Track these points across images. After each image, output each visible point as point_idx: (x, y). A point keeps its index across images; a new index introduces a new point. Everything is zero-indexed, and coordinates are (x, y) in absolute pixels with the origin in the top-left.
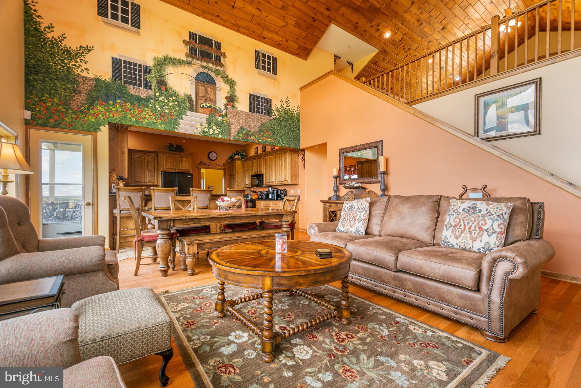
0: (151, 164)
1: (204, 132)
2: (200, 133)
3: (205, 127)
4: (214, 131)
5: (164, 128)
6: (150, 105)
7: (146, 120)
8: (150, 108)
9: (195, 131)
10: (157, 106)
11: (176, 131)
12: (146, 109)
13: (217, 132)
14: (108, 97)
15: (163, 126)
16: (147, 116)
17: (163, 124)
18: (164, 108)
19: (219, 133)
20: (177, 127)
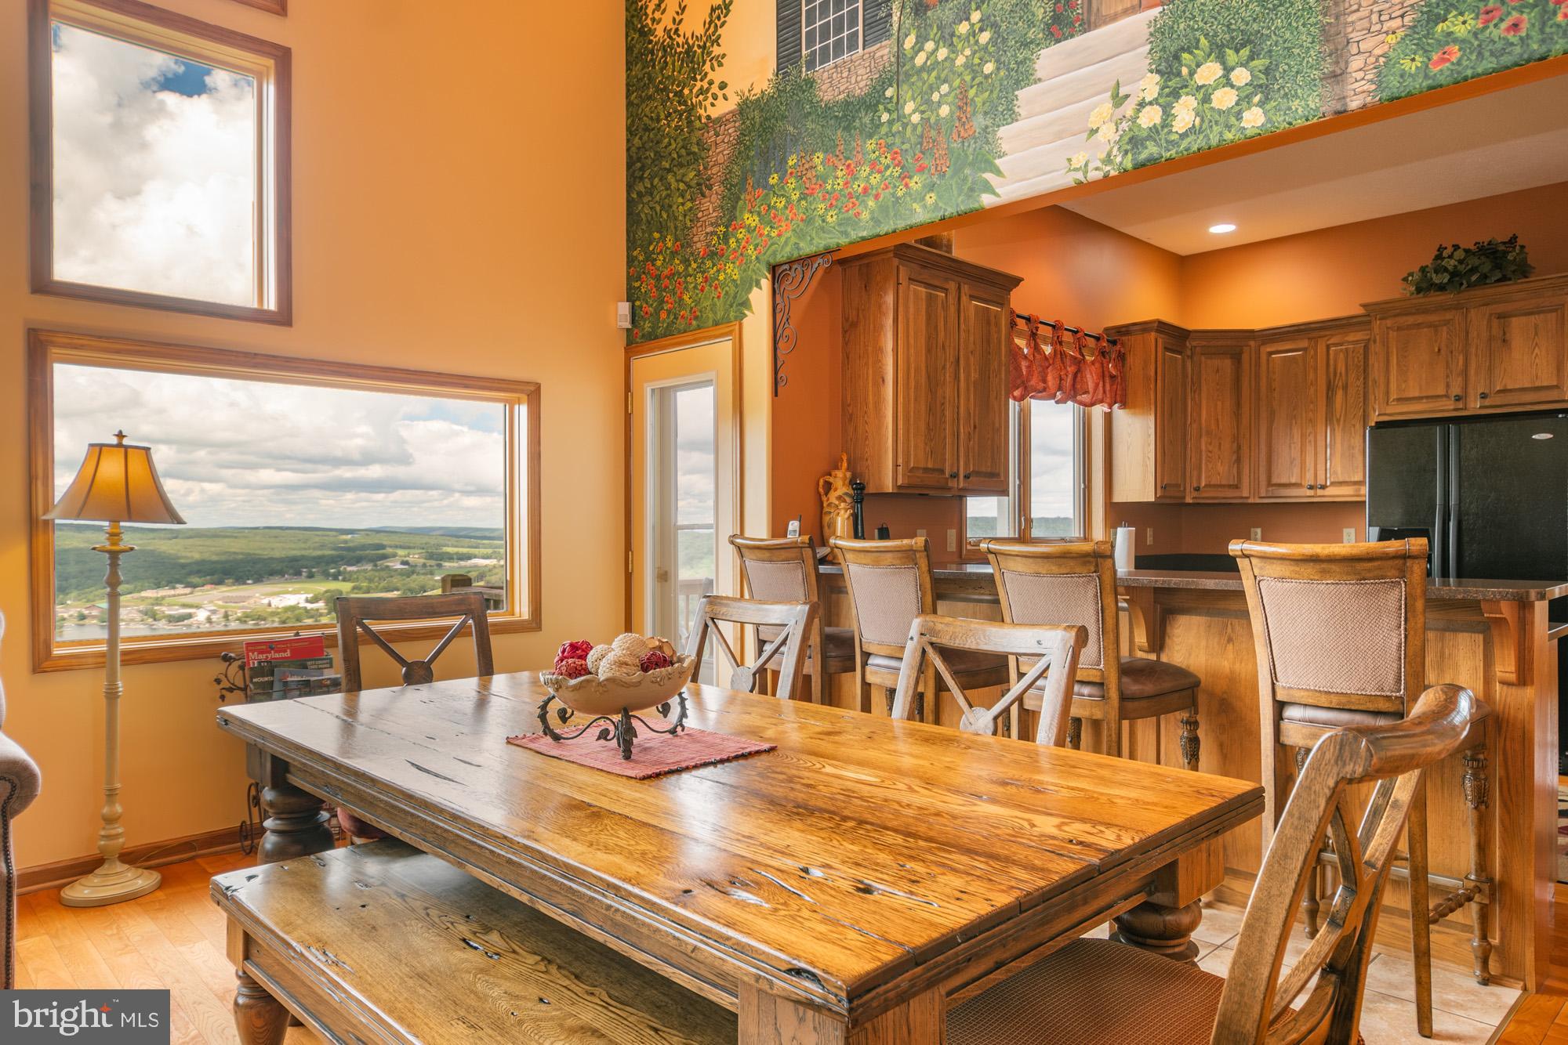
0: (1345, 388)
1: (1135, 142)
2: (1108, 160)
3: (1142, 104)
4: (1207, 99)
5: (936, 207)
6: (885, 117)
7: (871, 203)
8: (884, 130)
9: (1079, 160)
10: (909, 107)
11: (987, 200)
12: (870, 145)
13: (1225, 99)
14: (767, 163)
15: (931, 199)
16: (875, 180)
17: (931, 187)
18: (936, 97)
19: (1245, 100)
20: (988, 176)
